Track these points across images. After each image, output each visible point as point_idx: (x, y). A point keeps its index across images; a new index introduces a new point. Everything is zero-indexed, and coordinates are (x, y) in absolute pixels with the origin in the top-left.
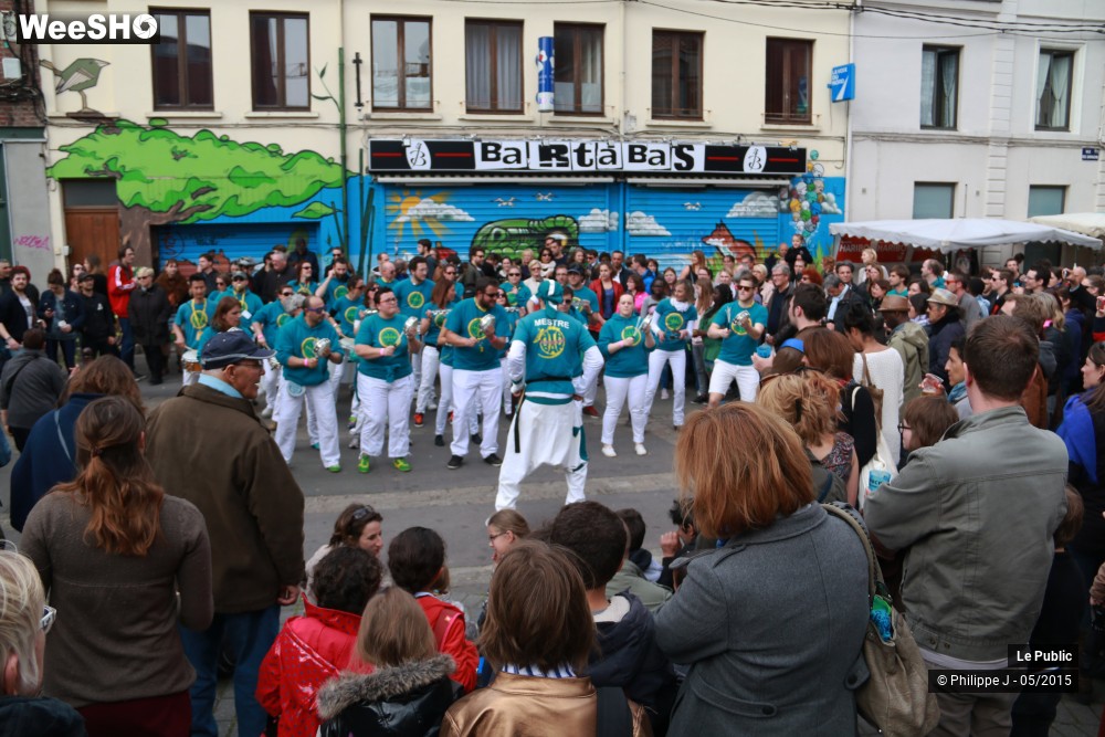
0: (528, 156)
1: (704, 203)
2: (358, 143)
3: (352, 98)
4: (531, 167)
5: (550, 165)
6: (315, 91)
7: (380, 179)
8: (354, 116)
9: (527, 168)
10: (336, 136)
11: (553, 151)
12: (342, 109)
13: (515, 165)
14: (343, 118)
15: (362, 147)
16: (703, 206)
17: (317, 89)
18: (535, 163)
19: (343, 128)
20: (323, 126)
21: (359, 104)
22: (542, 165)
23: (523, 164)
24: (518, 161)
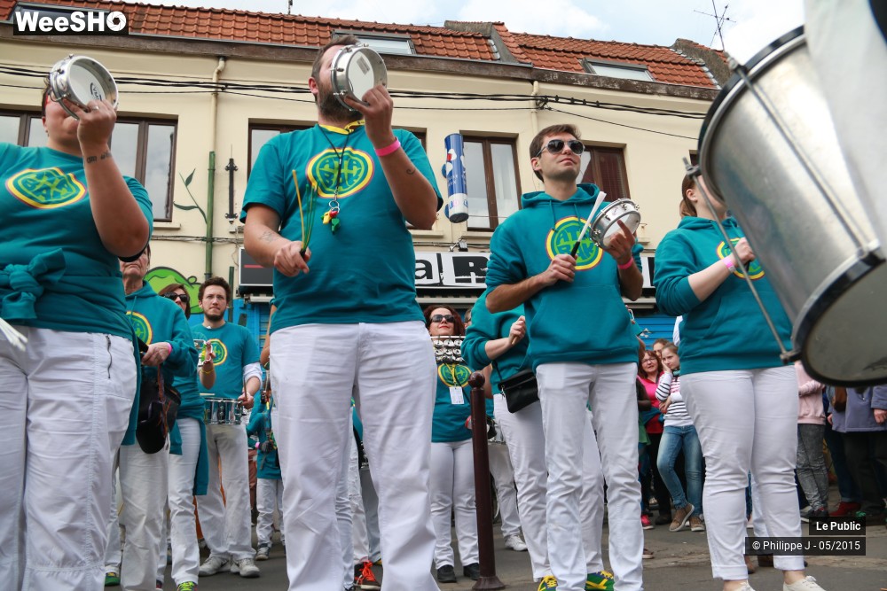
0: (441, 270)
1: (653, 329)
2: (228, 261)
3: (222, 208)
4: (445, 283)
5: (469, 281)
6: (177, 200)
7: (254, 299)
8: (224, 228)
9: (441, 284)
10: (200, 251)
11: (471, 264)
12: (210, 219)
13: (425, 281)
14: (211, 230)
15: (233, 265)
16: (653, 332)
17: (180, 196)
18: (450, 280)
19: (210, 241)
20: (183, 239)
21: (231, 215)
22: (457, 281)
23: (435, 279)
24: (429, 275)
